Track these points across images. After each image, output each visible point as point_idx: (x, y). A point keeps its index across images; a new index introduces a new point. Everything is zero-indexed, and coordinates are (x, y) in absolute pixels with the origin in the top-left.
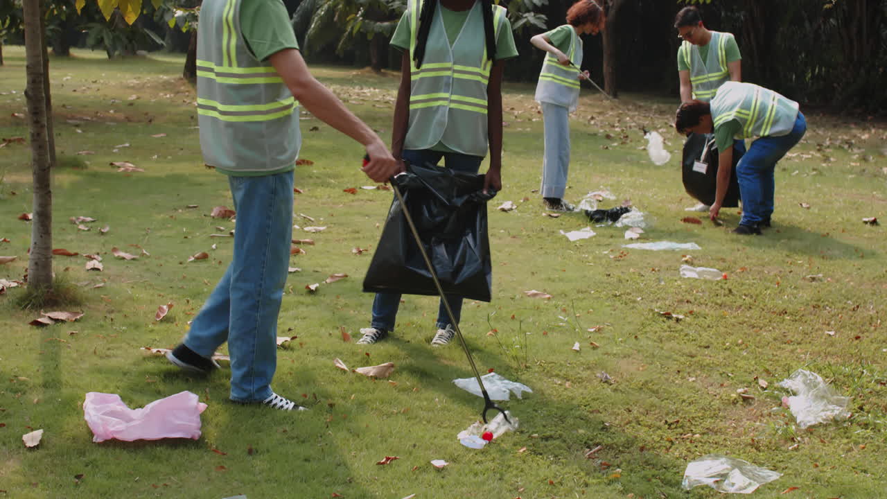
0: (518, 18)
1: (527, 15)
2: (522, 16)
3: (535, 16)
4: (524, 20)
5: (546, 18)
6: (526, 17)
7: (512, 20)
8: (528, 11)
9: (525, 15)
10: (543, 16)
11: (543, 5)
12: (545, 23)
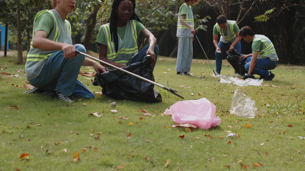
0: (197, 27)
1: (200, 26)
2: (198, 26)
3: (203, 26)
4: (199, 28)
5: (207, 27)
6: (200, 27)
7: (195, 27)
8: (201, 24)
9: (199, 26)
10: (206, 26)
11: (206, 22)
12: (206, 29)
